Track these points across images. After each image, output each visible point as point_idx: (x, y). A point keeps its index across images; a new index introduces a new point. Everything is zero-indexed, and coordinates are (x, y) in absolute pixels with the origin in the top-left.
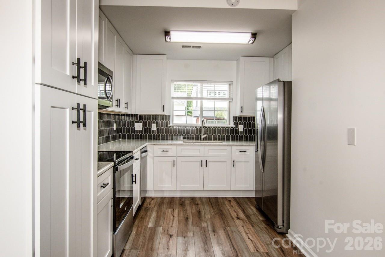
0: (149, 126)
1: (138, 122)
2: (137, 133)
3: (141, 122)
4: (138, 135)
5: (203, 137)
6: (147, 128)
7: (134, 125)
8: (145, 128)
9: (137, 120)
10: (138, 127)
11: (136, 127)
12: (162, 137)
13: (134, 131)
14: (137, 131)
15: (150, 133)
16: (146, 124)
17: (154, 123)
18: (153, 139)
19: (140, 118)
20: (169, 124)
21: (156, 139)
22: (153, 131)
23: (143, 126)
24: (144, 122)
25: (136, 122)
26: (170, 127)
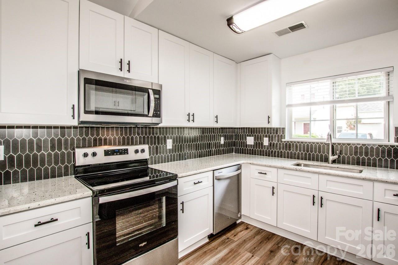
0: (261, 140)
1: (250, 136)
2: (249, 147)
3: (253, 136)
4: (250, 149)
5: (331, 158)
6: (259, 143)
7: (246, 139)
8: (256, 143)
9: (249, 133)
10: (250, 141)
11: (247, 140)
12: (275, 153)
13: (246, 145)
14: (249, 145)
15: (262, 148)
16: (258, 138)
17: (266, 137)
18: (266, 156)
19: (252, 131)
20: (284, 138)
21: (269, 156)
22: (265, 146)
23: (255, 140)
24: (255, 135)
25: (248, 136)
26: (285, 142)
